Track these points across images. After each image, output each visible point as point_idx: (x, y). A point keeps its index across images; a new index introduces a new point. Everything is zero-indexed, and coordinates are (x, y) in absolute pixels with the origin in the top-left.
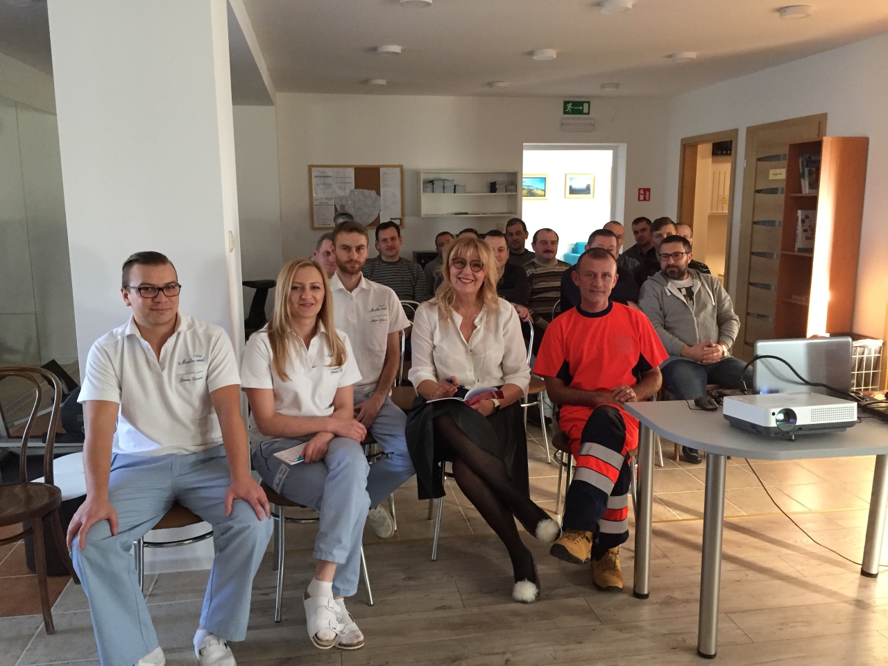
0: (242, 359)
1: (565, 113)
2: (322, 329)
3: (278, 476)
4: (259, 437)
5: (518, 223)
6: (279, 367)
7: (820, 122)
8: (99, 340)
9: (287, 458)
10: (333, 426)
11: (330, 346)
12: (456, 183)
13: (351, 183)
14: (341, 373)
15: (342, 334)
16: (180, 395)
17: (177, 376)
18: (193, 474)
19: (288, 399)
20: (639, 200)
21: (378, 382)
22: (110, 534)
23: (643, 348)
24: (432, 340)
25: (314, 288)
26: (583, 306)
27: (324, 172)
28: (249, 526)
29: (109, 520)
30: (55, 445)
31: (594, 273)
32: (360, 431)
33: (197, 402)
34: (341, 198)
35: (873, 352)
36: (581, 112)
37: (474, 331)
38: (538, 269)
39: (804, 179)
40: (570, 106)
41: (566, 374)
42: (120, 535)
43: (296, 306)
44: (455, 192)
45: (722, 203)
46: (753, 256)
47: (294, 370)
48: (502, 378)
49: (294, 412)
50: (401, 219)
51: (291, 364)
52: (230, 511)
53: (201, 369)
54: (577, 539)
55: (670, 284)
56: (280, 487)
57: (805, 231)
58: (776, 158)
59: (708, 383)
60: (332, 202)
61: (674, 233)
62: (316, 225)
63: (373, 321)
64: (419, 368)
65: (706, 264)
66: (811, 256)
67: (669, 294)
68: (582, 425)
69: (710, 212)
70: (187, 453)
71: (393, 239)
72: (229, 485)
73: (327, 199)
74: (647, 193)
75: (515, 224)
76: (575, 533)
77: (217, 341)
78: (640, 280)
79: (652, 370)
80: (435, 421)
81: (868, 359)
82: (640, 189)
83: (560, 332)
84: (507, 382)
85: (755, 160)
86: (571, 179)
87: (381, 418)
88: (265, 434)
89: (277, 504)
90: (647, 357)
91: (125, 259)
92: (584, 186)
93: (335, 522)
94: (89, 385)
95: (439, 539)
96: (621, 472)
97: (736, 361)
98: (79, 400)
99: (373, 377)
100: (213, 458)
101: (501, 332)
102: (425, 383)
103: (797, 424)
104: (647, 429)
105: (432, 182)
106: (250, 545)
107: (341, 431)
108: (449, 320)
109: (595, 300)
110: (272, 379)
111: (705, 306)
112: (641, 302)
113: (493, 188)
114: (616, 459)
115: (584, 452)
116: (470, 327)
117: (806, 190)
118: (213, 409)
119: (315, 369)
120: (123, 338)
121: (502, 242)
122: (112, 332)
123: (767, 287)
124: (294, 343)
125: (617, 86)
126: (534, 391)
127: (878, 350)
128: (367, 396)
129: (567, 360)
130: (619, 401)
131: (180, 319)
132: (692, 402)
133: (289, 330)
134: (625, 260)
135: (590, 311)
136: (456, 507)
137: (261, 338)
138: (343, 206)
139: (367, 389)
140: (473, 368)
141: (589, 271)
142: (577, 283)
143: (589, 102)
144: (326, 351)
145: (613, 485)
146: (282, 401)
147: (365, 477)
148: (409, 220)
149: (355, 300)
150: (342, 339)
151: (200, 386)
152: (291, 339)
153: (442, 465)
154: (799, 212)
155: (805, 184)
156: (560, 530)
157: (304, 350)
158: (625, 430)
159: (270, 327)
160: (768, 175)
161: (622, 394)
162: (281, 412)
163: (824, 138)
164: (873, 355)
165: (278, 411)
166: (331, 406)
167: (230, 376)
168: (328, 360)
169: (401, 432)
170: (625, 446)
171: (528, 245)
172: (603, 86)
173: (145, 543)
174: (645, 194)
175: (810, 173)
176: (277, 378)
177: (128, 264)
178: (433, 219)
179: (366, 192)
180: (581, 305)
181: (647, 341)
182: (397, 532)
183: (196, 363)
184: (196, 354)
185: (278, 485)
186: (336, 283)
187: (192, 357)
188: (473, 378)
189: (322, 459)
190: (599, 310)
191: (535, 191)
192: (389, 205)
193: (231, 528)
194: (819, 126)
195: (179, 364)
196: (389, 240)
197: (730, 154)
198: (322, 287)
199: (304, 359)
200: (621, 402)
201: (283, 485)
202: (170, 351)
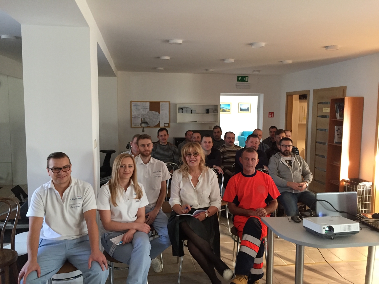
0: (98, 196)
1: (238, 81)
2: (132, 183)
3: (111, 249)
4: (104, 231)
5: (218, 128)
6: (113, 201)
7: (343, 90)
8: (37, 189)
9: (115, 242)
10: (136, 226)
11: (136, 190)
12: (192, 109)
13: (148, 108)
14: (140, 202)
15: (140, 184)
16: (70, 214)
17: (69, 205)
18: (75, 249)
19: (116, 214)
20: (269, 117)
21: (156, 203)
22: (37, 277)
23: (269, 191)
24: (180, 186)
25: (130, 166)
26: (244, 172)
27: (137, 104)
28: (98, 274)
29: (37, 271)
30: (17, 225)
31: (248, 158)
32: (148, 229)
33: (77, 217)
34: (144, 115)
35: (368, 187)
36: (245, 81)
37: (198, 183)
38: (226, 149)
39: (337, 113)
40: (240, 78)
41: (237, 201)
42: (41, 278)
43: (122, 174)
44: (191, 113)
45: (304, 119)
46: (317, 143)
47: (119, 201)
48: (209, 203)
49: (119, 220)
50: (169, 124)
51: (119, 199)
52: (90, 267)
53: (80, 202)
54: (241, 279)
55: (282, 158)
56: (112, 253)
57: (338, 135)
58: (326, 103)
59: (298, 202)
60: (140, 116)
61: (285, 137)
62: (133, 126)
63: (155, 177)
64: (174, 199)
65: (297, 147)
66: (340, 146)
67: (281, 163)
68: (243, 225)
69: (299, 122)
70: (73, 239)
71: (165, 135)
72: (90, 254)
73: (138, 115)
74: (272, 114)
75: (217, 128)
76: (240, 276)
77: (87, 190)
78: (269, 156)
79: (273, 200)
80: (180, 224)
81: (366, 191)
82: (269, 113)
83: (234, 182)
84: (211, 205)
85: (317, 104)
86: (241, 105)
87: (157, 219)
88: (106, 230)
89: (111, 261)
90: (272, 195)
91: (48, 156)
92: (246, 108)
93: (136, 272)
94: (31, 209)
95: (182, 273)
96: (260, 248)
97: (309, 192)
98: (27, 215)
99: (155, 200)
100: (84, 241)
101: (210, 183)
102: (176, 206)
103: (334, 232)
104: (271, 232)
105: (182, 108)
106: (98, 282)
107: (139, 229)
108: (187, 178)
109: (249, 170)
110: (110, 205)
111: (297, 169)
112: (269, 166)
113: (208, 111)
114: (258, 242)
115: (244, 239)
116: (196, 181)
117: (338, 118)
118: (84, 219)
119: (129, 201)
120: (48, 189)
121: (210, 139)
122: (42, 186)
123: (323, 157)
124: (120, 190)
125: (259, 71)
126: (224, 204)
127: (370, 187)
128: (151, 209)
129: (237, 195)
130: (259, 215)
131: (72, 180)
132: (290, 217)
133: (118, 184)
134: (263, 145)
135: (247, 174)
136: (189, 257)
137: (106, 187)
138: (144, 119)
139: (152, 206)
140: (197, 199)
141: (246, 158)
142: (241, 162)
143: (248, 77)
144: (134, 192)
145: (257, 253)
146: (114, 215)
147: (149, 251)
148: (172, 124)
149: (148, 168)
150: (140, 187)
151: (79, 210)
152: (118, 187)
153: (183, 241)
154: (336, 127)
155: (338, 115)
156: (233, 274)
157: (124, 192)
158: (262, 228)
159: (110, 183)
160: (322, 110)
161: (260, 212)
162: (114, 220)
163: (345, 97)
164: (368, 189)
165: (112, 220)
166: (136, 216)
167: (93, 206)
168: (135, 196)
169: (165, 226)
170: (261, 236)
171: (222, 137)
172: (253, 71)
173: (53, 279)
174: (271, 115)
175: (340, 111)
176: (112, 205)
177: (49, 158)
178: (182, 124)
179: (154, 112)
180: (243, 172)
181: (271, 187)
182: (163, 269)
183: (78, 199)
184: (78, 196)
185: (111, 253)
186: (139, 160)
187: (76, 197)
188: (197, 204)
189: (131, 242)
190: (251, 174)
191: (226, 110)
192: (163, 118)
193: (90, 275)
194: (343, 91)
195: (71, 200)
196: (163, 136)
197: (307, 99)
198: (133, 166)
199: (124, 196)
200: (260, 216)
201: (114, 253)
202: (67, 194)
